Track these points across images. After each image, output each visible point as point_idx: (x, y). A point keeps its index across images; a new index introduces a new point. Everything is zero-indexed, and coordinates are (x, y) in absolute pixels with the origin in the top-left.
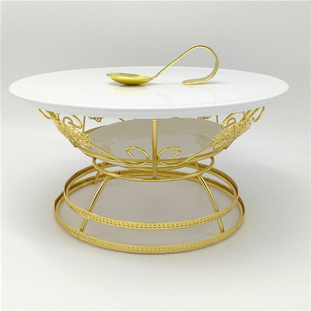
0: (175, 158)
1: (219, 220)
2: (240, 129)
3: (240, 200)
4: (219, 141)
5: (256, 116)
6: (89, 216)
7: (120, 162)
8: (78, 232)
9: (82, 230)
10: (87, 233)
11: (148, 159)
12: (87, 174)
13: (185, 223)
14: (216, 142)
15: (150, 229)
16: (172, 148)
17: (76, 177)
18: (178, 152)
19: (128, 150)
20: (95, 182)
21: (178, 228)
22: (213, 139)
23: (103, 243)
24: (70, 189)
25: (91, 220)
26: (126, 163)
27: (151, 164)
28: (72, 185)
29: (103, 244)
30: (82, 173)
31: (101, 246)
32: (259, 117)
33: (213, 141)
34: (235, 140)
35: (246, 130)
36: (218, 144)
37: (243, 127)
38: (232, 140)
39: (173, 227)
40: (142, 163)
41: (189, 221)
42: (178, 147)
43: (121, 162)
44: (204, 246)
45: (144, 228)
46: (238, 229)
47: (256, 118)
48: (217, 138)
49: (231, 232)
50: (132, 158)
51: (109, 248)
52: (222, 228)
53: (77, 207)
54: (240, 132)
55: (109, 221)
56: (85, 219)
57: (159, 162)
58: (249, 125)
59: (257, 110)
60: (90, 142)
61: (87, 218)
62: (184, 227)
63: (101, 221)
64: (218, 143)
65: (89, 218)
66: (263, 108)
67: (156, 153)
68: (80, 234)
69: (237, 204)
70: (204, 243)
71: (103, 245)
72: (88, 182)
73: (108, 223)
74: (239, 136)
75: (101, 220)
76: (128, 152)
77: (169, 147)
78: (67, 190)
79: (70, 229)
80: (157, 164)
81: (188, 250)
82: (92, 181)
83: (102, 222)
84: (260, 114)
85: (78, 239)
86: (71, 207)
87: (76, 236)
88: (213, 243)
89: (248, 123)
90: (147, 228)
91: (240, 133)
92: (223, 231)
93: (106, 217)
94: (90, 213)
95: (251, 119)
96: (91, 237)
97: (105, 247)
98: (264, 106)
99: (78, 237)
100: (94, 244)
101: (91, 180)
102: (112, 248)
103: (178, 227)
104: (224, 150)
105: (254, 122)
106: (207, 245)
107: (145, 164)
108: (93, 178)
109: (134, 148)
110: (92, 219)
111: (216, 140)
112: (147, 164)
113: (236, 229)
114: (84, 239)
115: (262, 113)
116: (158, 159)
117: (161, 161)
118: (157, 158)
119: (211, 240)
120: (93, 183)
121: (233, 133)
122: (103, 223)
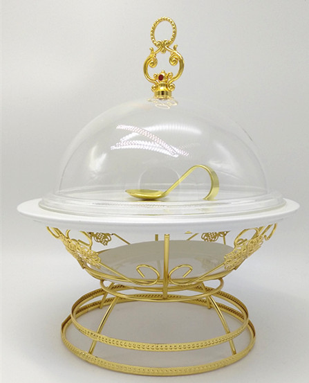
0: (187, 277)
1: (231, 341)
2: (252, 247)
3: (250, 324)
4: (231, 259)
7: (130, 282)
8: (86, 355)
9: (91, 353)
10: (96, 356)
11: (158, 278)
13: (197, 344)
15: (161, 350)
16: (183, 266)
18: (190, 271)
20: (101, 307)
23: (113, 365)
25: (101, 342)
26: (135, 282)
27: (162, 283)
28: (78, 310)
31: (111, 368)
32: (271, 235)
33: (225, 259)
35: (258, 249)
36: (230, 263)
37: (255, 245)
38: (244, 259)
39: (185, 348)
40: (153, 282)
41: (201, 342)
42: (190, 265)
44: (216, 368)
45: (155, 350)
46: (250, 351)
47: (268, 236)
48: (229, 256)
49: (243, 354)
50: (142, 276)
51: (119, 370)
52: (234, 350)
53: (85, 329)
54: (252, 250)
56: (93, 340)
57: (170, 281)
58: (261, 243)
59: (269, 227)
60: (99, 261)
61: (96, 340)
62: (196, 348)
63: (110, 343)
66: (275, 226)
67: (167, 272)
68: (89, 356)
69: (247, 327)
70: (217, 365)
72: (94, 307)
73: (117, 344)
74: (250, 254)
76: (139, 271)
77: (181, 264)
78: (74, 314)
79: (78, 352)
80: (168, 283)
81: (200, 372)
84: (272, 232)
85: (87, 362)
86: (79, 330)
87: (84, 359)
88: (226, 365)
89: (260, 240)
90: (158, 349)
92: (235, 353)
93: (116, 339)
94: (99, 335)
95: (263, 236)
96: (101, 360)
97: (115, 369)
98: (275, 223)
99: (87, 360)
100: (103, 366)
101: (97, 304)
102: (123, 370)
103: (189, 348)
104: (234, 270)
105: (266, 240)
106: (220, 367)
107: (156, 284)
109: (145, 266)
113: (247, 351)
114: (93, 362)
118: (168, 277)
119: (224, 362)
121: (245, 251)
122: (113, 345)
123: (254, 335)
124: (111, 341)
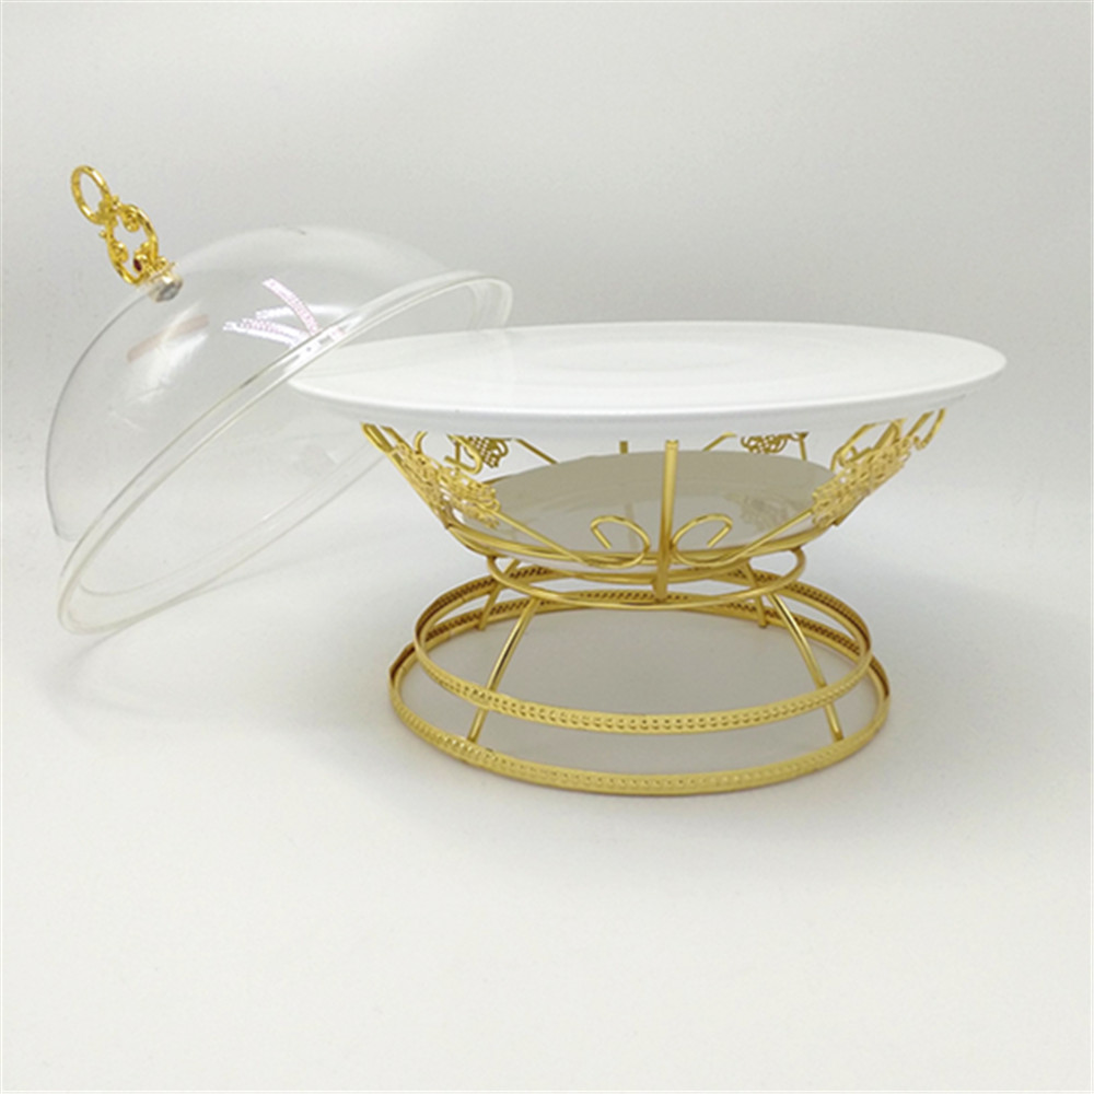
0: (718, 546)
1: (829, 707)
2: (883, 467)
3: (875, 666)
4: (829, 500)
5: (922, 433)
6: (493, 701)
7: (574, 561)
8: (462, 745)
9: (473, 740)
10: (490, 747)
11: (646, 549)
12: (465, 602)
13: (746, 715)
14: (823, 501)
15: (654, 731)
16: (710, 518)
17: (438, 610)
18: (726, 530)
19: (596, 527)
20: (481, 627)
21: (727, 727)
22: (815, 494)
23: (532, 769)
24: (430, 636)
25: (499, 713)
26: (586, 561)
27: (654, 562)
28: (431, 630)
29: (533, 773)
30: (450, 601)
31: (527, 777)
32: (930, 435)
33: (814, 499)
34: (867, 499)
35: (896, 471)
36: (826, 508)
37: (890, 462)
38: (859, 497)
39: (714, 725)
40: (631, 559)
41: (755, 709)
42: (726, 516)
43: (578, 559)
44: (793, 775)
45: (639, 730)
46: (877, 731)
47: (922, 438)
48: (826, 491)
49: (861, 739)
50: (604, 546)
51: (548, 781)
52: (836, 729)
53: (457, 680)
54: (881, 476)
55: (546, 714)
56: (480, 709)
57: (675, 557)
58: (905, 456)
59: (926, 416)
60: (496, 509)
61: (485, 707)
62: (742, 724)
63: (523, 714)
64: (826, 504)
65: (491, 706)
66: (941, 413)
67: (669, 533)
68: (470, 749)
69: (867, 674)
70: (795, 768)
71: (533, 776)
72: (464, 626)
73: (543, 717)
74: (877, 485)
75: (524, 711)
76: (597, 532)
77: (704, 514)
79: (440, 738)
80: (670, 561)
81: (753, 784)
82: (474, 621)
83: (528, 716)
84: (933, 428)
85: (464, 762)
86: (441, 683)
87: (457, 754)
88: (818, 766)
89: (903, 450)
90: (646, 728)
91: (883, 478)
92: (839, 737)
93: (539, 703)
94: (494, 695)
95: (911, 439)
96: (501, 757)
97: (539, 780)
98: (941, 407)
99: (465, 757)
100: (508, 772)
101: (471, 620)
102: (558, 783)
103: (725, 724)
104: (833, 527)
105: (918, 448)
106: (802, 771)
107: (639, 563)
108: (478, 615)
109: (611, 519)
110: (500, 709)
111: (823, 496)
112: (645, 562)
113: (872, 731)
114: (480, 763)
115: (938, 426)
116: (674, 549)
117: (682, 553)
118: (671, 546)
119: (813, 759)
120: (476, 627)
121: (866, 477)
122: (532, 719)
123: (887, 693)
124: (527, 710)
